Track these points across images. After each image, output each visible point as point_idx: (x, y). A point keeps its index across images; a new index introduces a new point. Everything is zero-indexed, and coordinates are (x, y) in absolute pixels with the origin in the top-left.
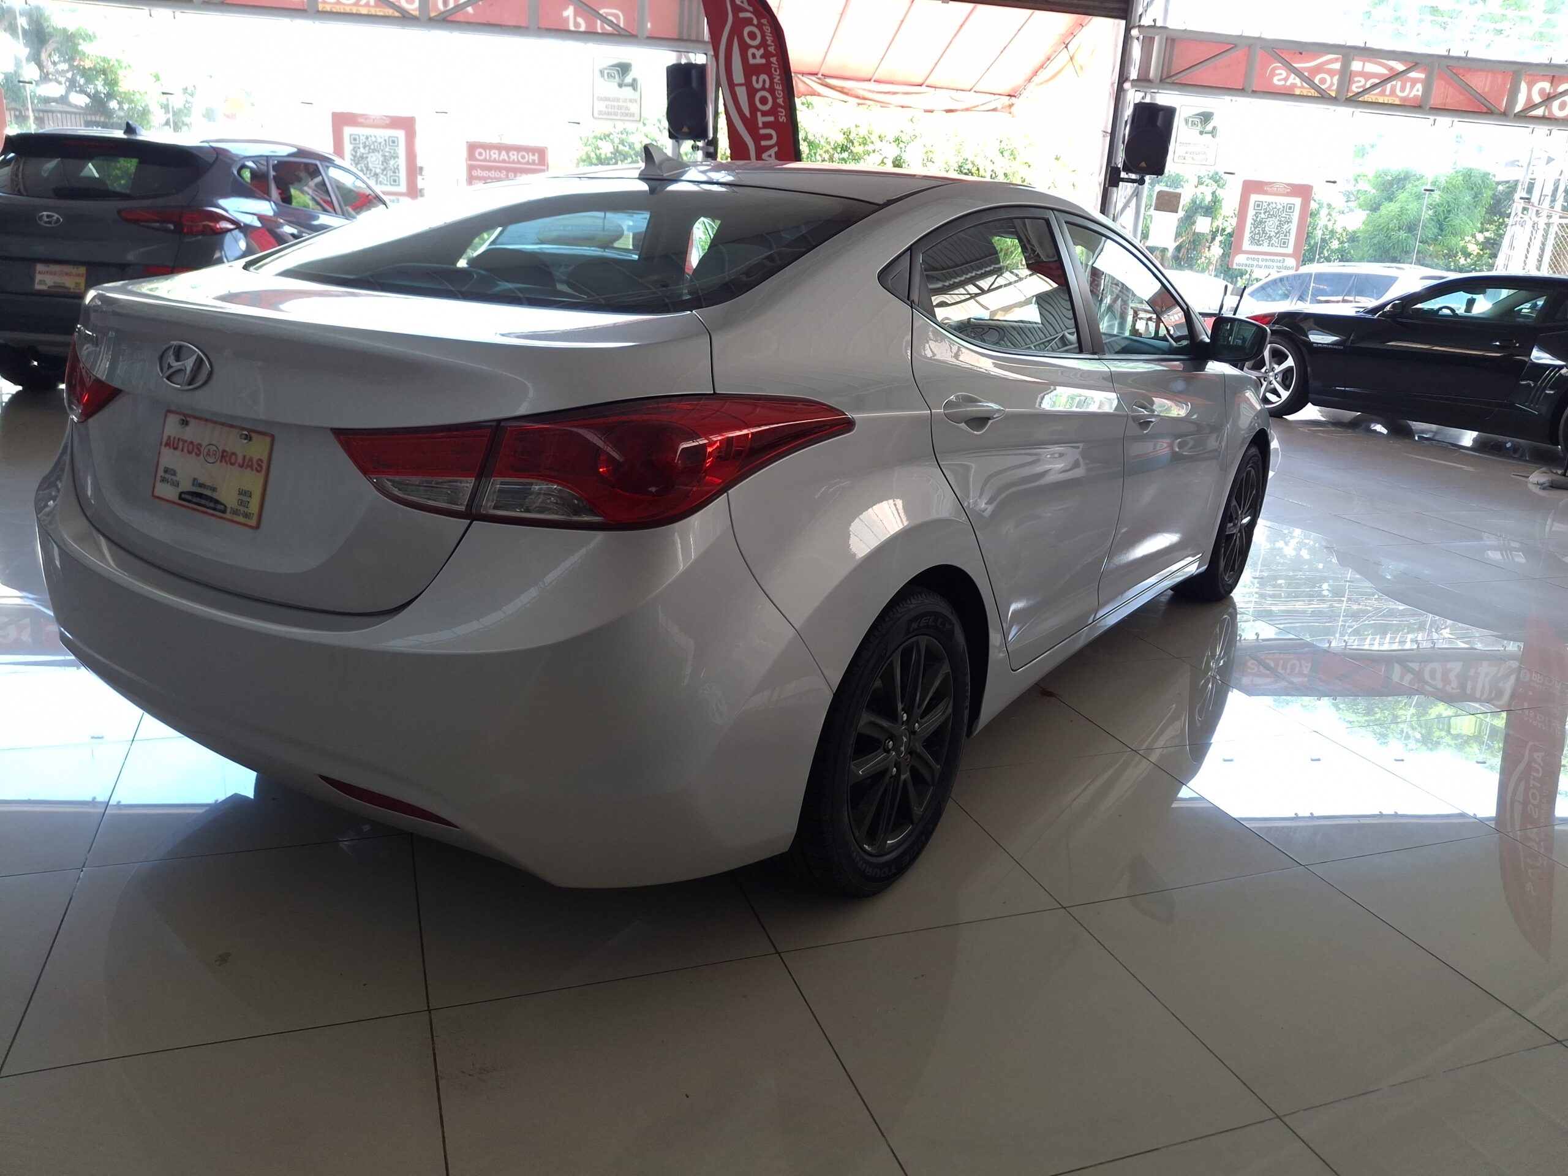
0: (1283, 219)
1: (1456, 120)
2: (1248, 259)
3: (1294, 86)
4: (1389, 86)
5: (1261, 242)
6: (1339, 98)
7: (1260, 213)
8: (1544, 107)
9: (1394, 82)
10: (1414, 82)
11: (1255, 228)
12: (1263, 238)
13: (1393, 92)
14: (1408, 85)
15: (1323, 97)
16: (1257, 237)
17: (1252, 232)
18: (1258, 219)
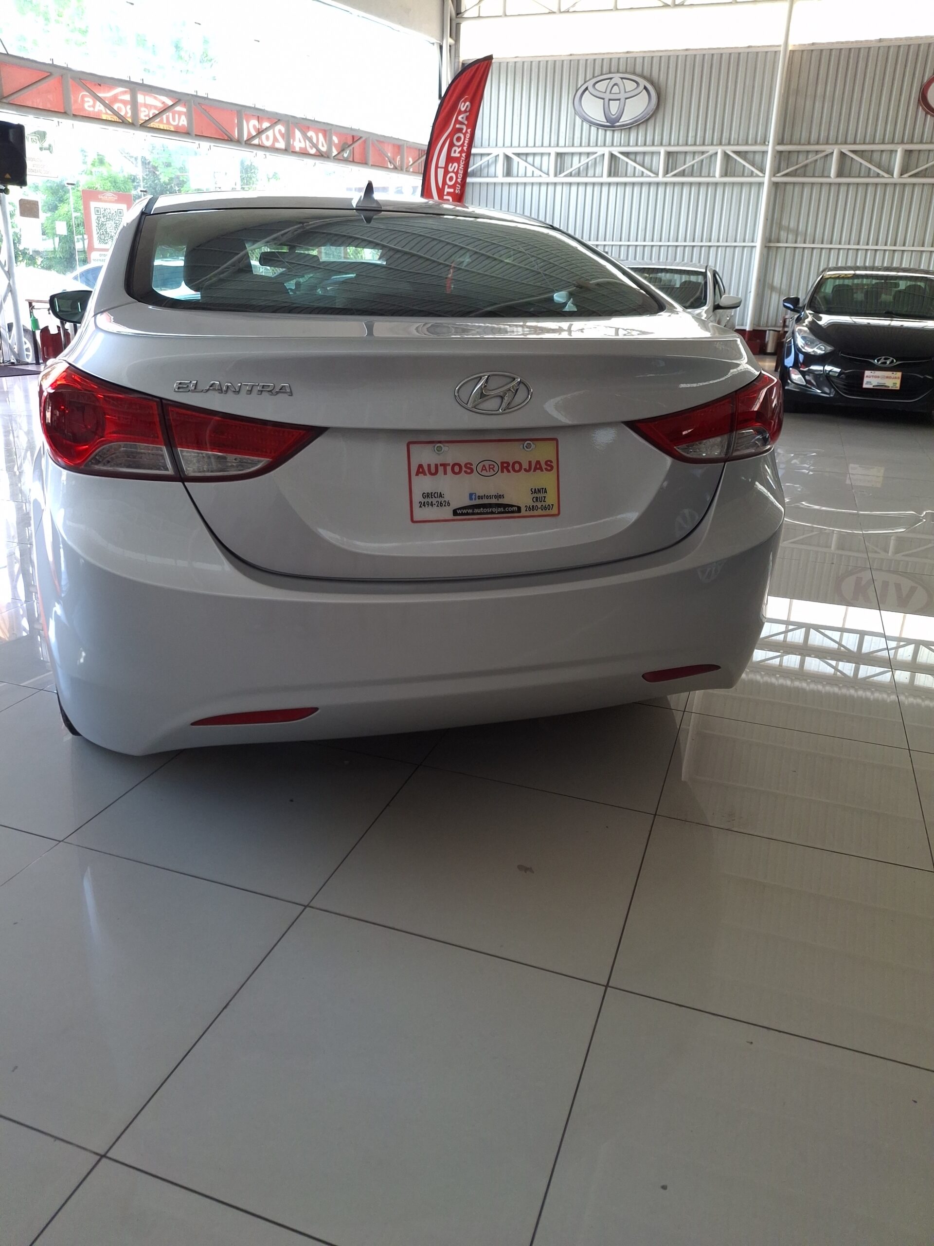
0: (117, 222)
1: (212, 144)
2: (100, 255)
3: (100, 112)
4: (164, 117)
5: (106, 241)
6: (135, 123)
7: (100, 217)
8: (258, 139)
9: (167, 114)
10: (180, 113)
11: (100, 230)
12: (107, 238)
13: (168, 122)
14: (177, 116)
15: (123, 122)
16: (103, 237)
17: (98, 233)
18: (100, 222)
